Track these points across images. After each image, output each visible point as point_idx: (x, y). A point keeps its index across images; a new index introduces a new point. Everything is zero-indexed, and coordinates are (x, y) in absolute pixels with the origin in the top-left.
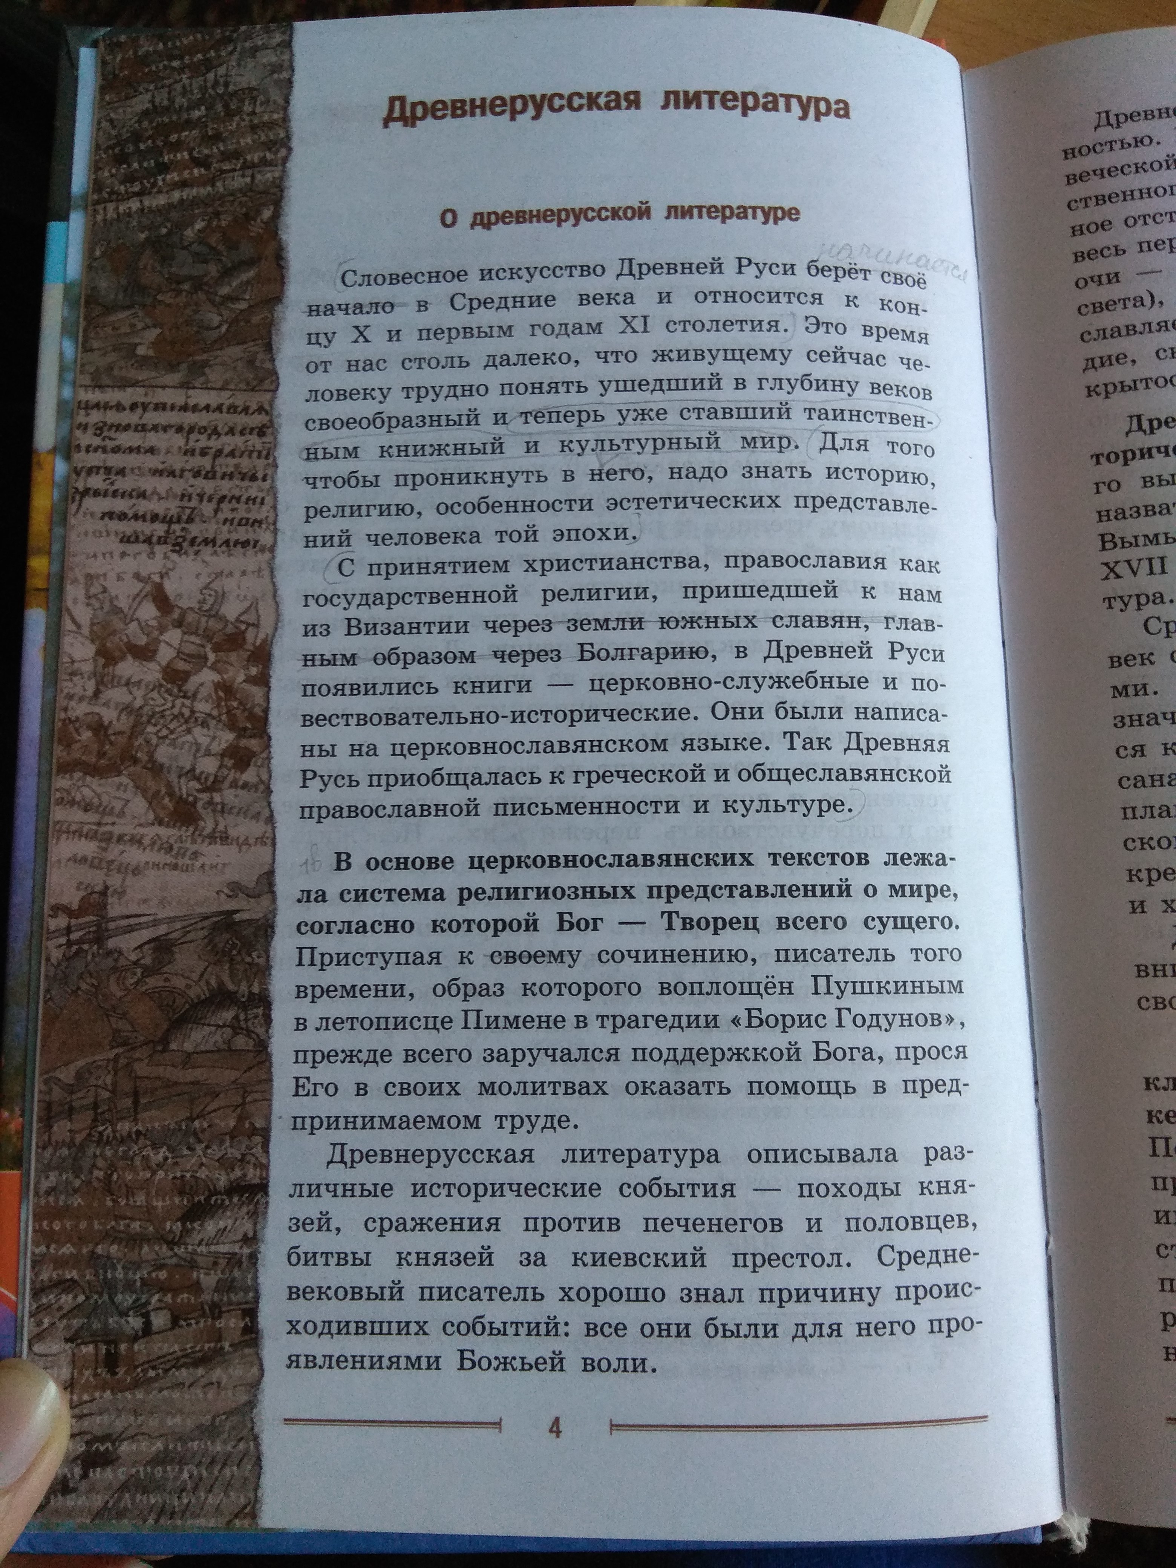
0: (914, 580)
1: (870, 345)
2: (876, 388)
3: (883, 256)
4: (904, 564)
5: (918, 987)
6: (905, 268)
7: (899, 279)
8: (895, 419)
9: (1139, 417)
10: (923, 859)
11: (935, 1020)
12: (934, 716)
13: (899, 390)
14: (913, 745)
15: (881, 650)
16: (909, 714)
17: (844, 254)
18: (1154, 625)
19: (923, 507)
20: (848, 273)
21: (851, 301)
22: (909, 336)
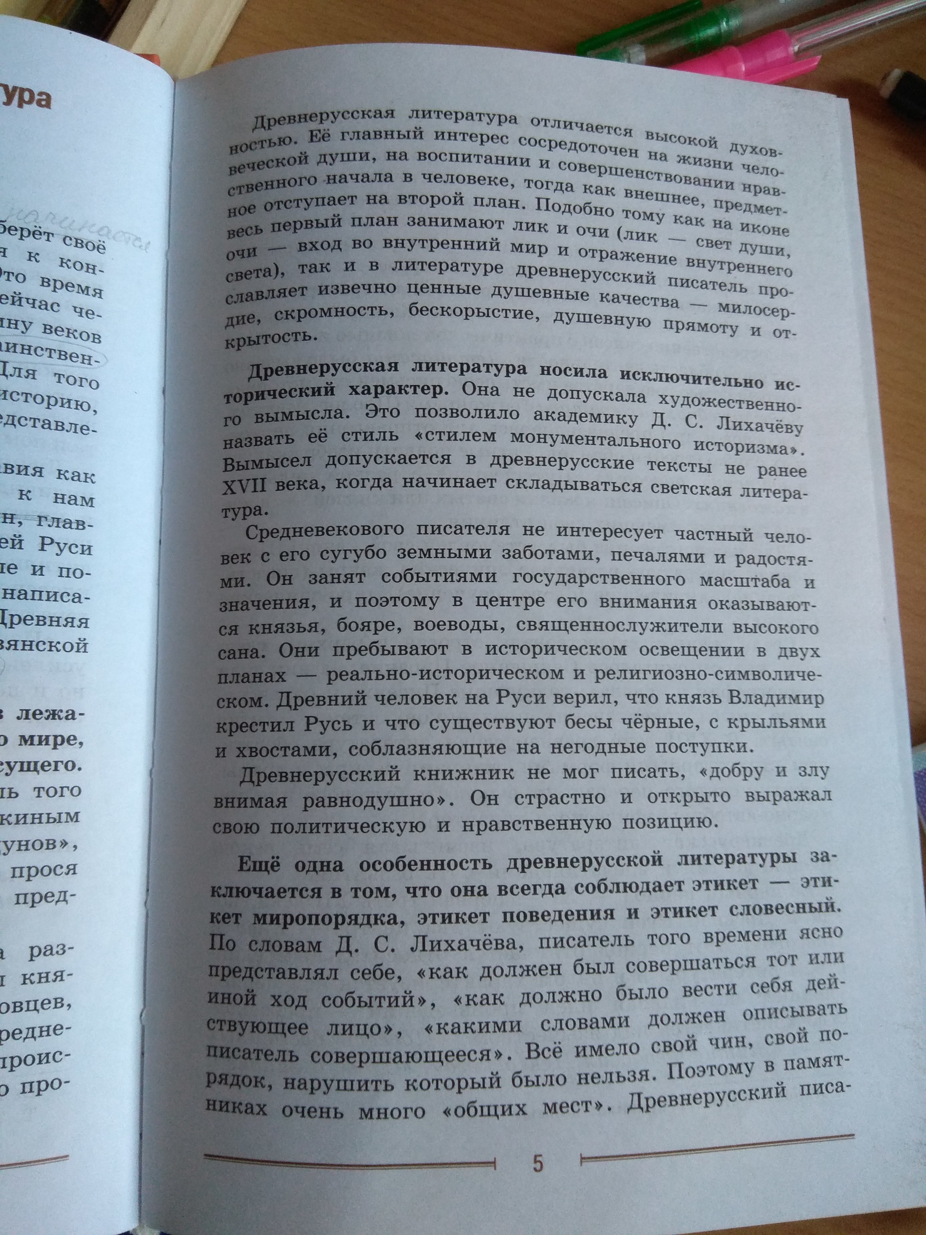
0: (69, 488)
1: (46, 294)
2: (48, 329)
3: (66, 224)
4: (60, 474)
5: (37, 819)
6: (85, 235)
7: (79, 243)
8: (63, 355)
9: (258, 366)
10: (53, 715)
11: (51, 844)
12: (77, 598)
13: (70, 332)
14: (55, 621)
15: (31, 542)
16: (53, 596)
17: (31, 218)
18: (253, 532)
19: (84, 429)
20: (33, 234)
21: (32, 256)
22: (85, 290)
